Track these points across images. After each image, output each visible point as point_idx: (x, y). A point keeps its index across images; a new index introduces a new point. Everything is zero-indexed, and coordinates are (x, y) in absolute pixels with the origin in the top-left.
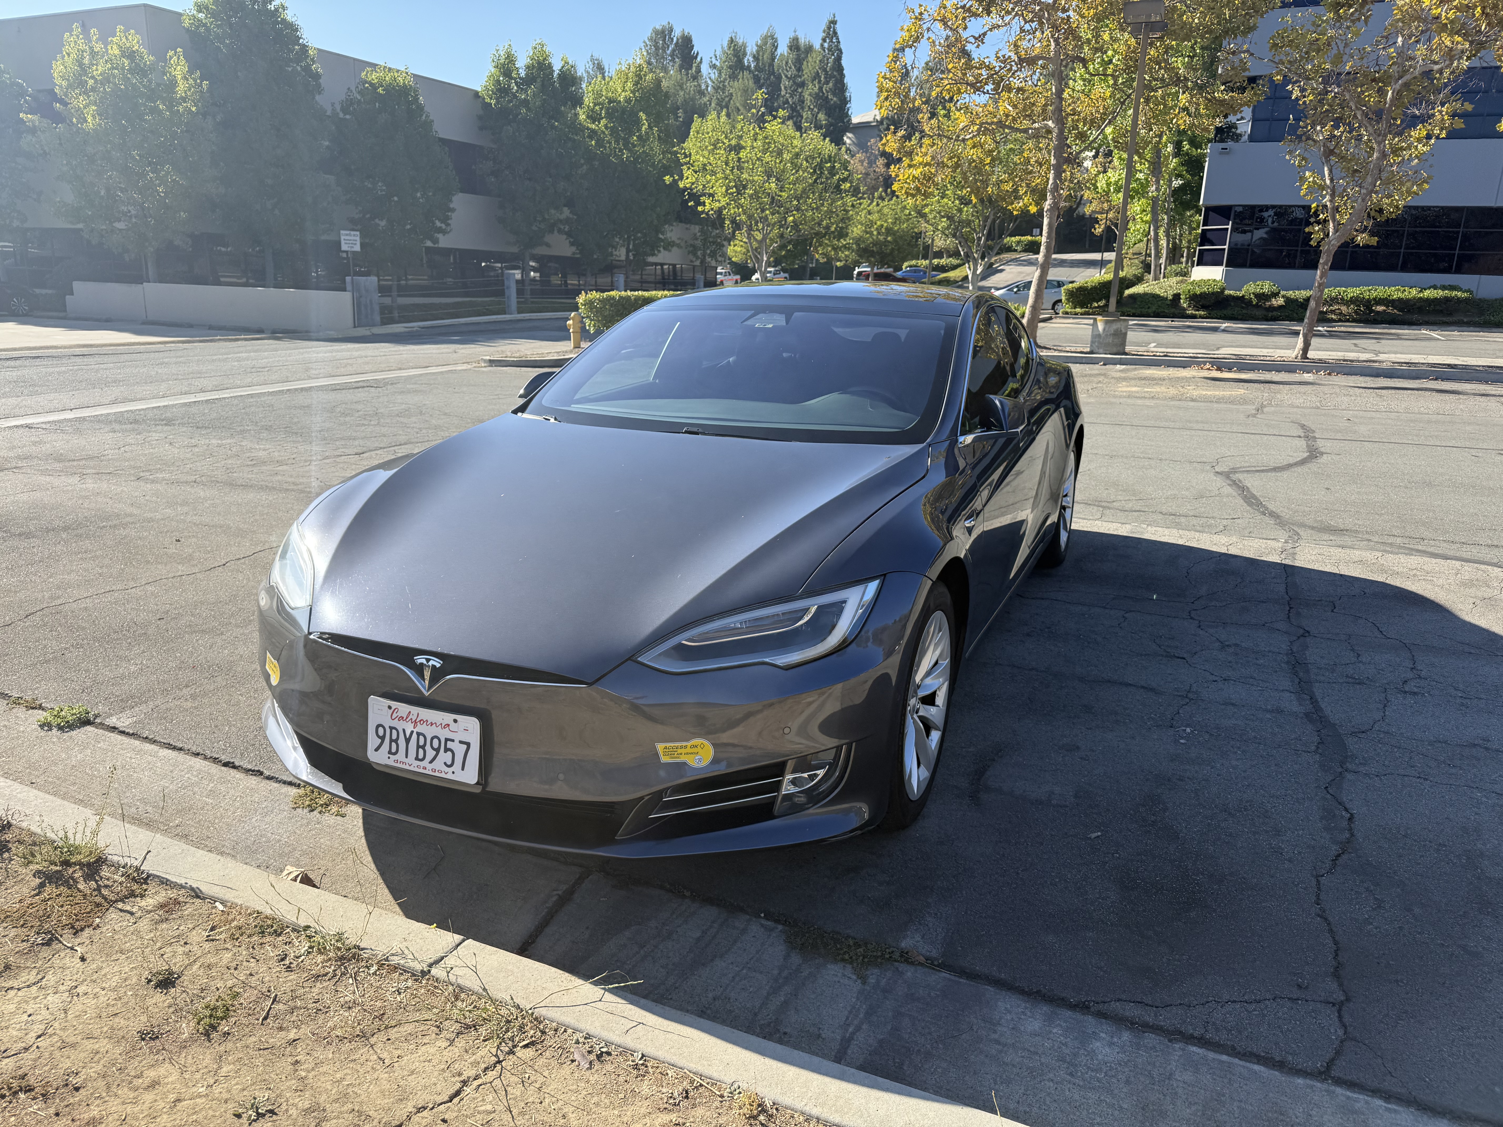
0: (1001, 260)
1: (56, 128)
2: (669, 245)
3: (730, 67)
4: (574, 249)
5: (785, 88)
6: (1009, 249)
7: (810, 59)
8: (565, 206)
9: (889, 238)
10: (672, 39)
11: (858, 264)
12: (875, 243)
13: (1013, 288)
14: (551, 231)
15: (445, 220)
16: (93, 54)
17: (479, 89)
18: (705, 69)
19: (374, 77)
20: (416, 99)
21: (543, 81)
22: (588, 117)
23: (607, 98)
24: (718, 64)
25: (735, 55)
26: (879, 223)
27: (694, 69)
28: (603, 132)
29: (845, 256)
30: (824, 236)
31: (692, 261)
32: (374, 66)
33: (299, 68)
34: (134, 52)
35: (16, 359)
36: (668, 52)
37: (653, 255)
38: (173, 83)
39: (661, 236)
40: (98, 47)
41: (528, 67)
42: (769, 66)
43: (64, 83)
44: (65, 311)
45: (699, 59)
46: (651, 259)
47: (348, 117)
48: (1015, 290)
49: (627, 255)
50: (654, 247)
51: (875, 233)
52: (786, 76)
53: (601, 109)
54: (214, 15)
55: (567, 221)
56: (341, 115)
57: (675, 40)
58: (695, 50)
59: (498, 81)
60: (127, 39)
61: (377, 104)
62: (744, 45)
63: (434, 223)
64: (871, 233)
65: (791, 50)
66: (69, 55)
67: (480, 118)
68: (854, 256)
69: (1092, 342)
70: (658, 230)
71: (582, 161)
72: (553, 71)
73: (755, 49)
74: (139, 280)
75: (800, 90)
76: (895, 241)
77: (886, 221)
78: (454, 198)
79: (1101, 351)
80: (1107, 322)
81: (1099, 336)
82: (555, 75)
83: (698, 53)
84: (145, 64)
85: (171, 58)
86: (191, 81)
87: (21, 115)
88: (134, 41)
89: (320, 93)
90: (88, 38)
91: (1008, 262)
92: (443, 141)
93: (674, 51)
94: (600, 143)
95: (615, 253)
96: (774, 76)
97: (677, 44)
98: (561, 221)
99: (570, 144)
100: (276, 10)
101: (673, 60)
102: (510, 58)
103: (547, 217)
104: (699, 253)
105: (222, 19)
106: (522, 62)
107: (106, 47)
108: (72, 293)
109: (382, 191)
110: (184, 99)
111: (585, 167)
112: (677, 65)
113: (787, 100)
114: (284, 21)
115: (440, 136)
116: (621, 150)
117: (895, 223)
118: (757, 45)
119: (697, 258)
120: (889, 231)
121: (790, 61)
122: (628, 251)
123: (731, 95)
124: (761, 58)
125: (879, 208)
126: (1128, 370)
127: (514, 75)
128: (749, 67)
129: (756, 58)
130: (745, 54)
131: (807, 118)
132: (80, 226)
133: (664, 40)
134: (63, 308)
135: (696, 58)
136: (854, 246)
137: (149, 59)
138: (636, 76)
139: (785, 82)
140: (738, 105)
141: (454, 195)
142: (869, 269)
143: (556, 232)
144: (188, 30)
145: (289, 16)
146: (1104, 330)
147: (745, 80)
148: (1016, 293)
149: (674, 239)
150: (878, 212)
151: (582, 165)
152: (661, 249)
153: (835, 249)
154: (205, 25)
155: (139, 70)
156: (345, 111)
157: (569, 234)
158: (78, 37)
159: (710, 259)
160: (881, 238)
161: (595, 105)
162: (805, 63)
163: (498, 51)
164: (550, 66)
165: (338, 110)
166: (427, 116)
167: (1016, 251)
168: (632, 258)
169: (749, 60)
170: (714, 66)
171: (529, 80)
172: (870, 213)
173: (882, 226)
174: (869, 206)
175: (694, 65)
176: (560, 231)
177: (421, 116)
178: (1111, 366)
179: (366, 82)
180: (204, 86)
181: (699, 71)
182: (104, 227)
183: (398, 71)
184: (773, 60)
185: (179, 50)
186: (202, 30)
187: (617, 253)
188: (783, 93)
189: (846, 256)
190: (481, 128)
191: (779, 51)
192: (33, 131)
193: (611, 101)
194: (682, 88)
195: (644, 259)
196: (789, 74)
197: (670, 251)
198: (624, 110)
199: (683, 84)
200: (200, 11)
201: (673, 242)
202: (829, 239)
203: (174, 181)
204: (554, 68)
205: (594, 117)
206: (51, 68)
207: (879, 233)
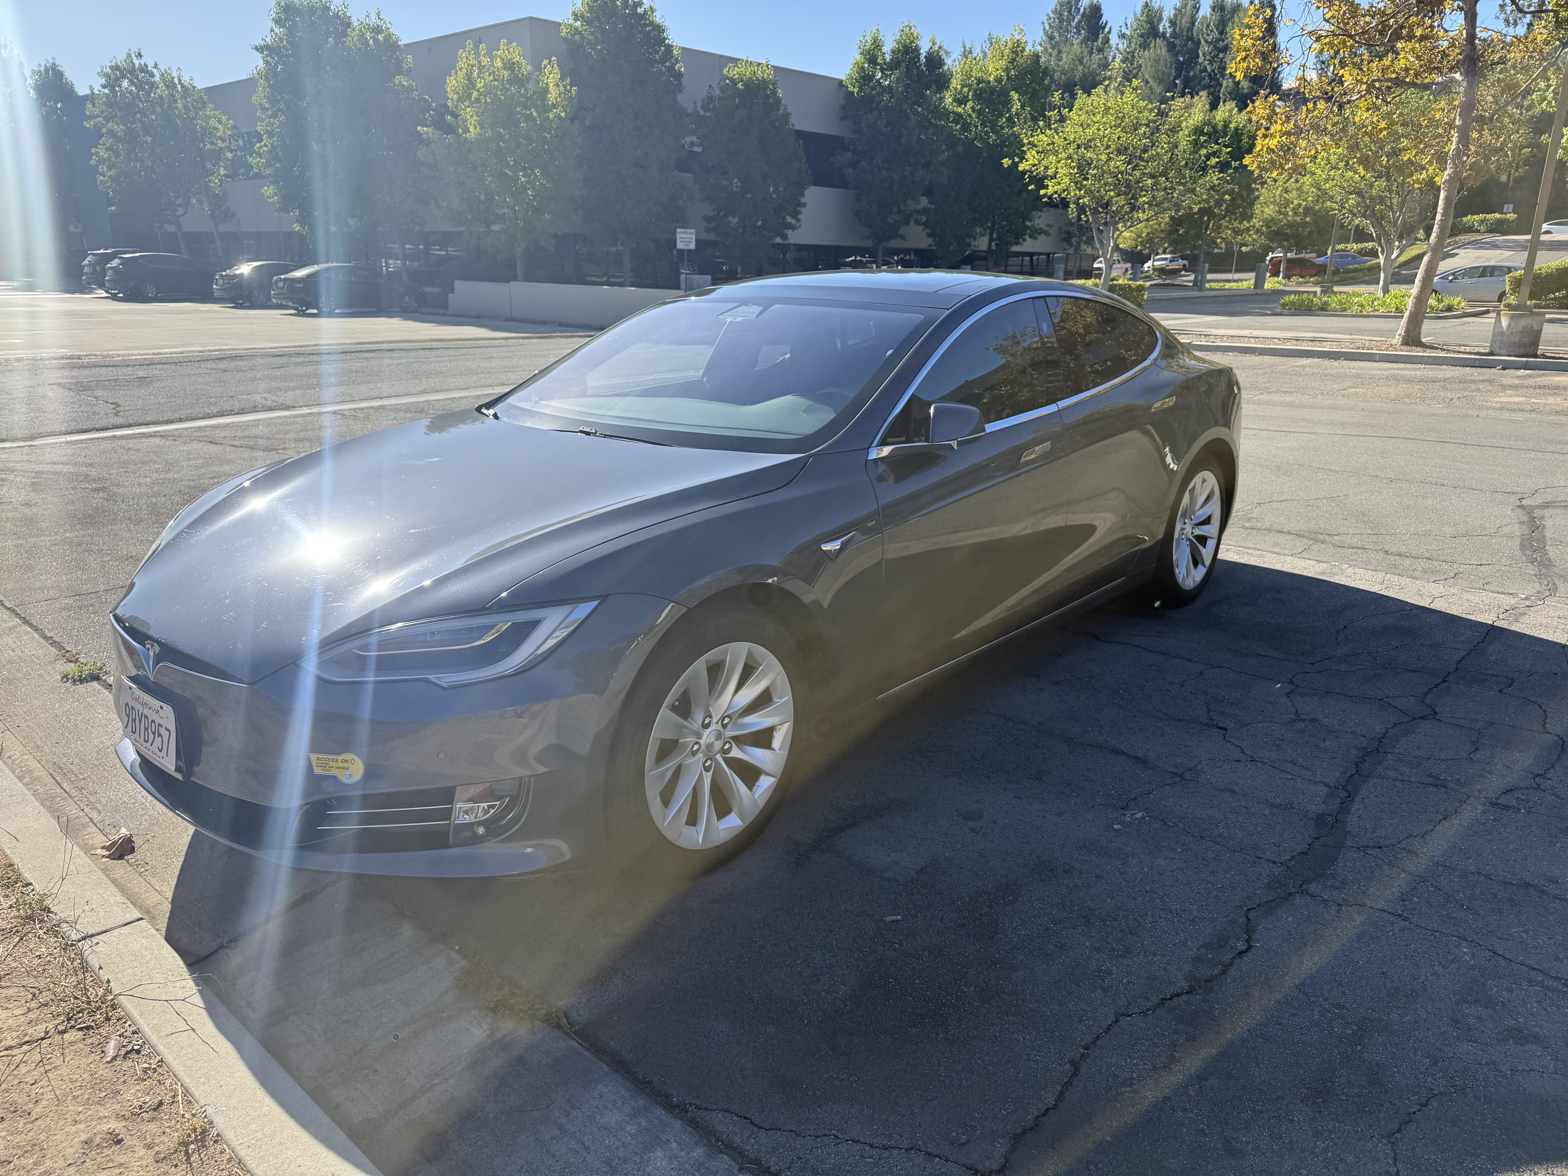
0: (1456, 242)
1: (446, 139)
2: (1035, 233)
3: (1142, 36)
4: (930, 241)
5: (1204, 54)
6: (1470, 230)
7: (1236, 20)
8: (923, 195)
9: (1308, 219)
10: (1079, 10)
11: (1267, 249)
12: (1290, 225)
13: (1448, 275)
14: (907, 223)
15: (795, 214)
16: (481, 68)
17: (843, 78)
18: (1114, 40)
19: (734, 72)
20: (774, 92)
21: (908, 66)
22: (954, 100)
23: (976, 79)
24: (1128, 33)
25: (1148, 22)
26: (1296, 202)
27: (1100, 40)
28: (970, 116)
29: (1251, 241)
30: (1224, 218)
31: (1065, 249)
32: (735, 60)
33: (664, 69)
34: (514, 63)
35: (372, 351)
36: (1074, 24)
37: (1018, 244)
38: (546, 91)
39: (1028, 223)
40: (485, 61)
41: (893, 51)
42: (1187, 31)
43: (455, 97)
44: (447, 308)
45: (1107, 30)
46: (1015, 248)
47: (708, 114)
48: (1450, 278)
49: (990, 245)
50: (1018, 236)
51: (1290, 213)
52: (1206, 41)
53: (969, 90)
54: (588, 22)
55: (925, 211)
56: (702, 113)
57: (1082, 10)
58: (1104, 19)
59: (863, 68)
60: (509, 52)
61: (737, 100)
62: (1161, 10)
63: (784, 218)
64: (1286, 214)
65: (1214, 10)
66: (460, 69)
67: (843, 107)
68: (1263, 240)
69: (1493, 341)
70: (1026, 217)
71: (944, 147)
72: (919, 54)
73: (1173, 12)
74: (507, 279)
75: (1221, 56)
76: (1315, 222)
77: (1305, 200)
78: (806, 192)
79: (1504, 352)
80: (1513, 317)
81: (1502, 333)
82: (923, 59)
83: (1107, 22)
84: (522, 75)
85: (545, 67)
86: (562, 89)
87: (419, 128)
88: (516, 54)
89: (680, 92)
90: (477, 53)
91: (1463, 246)
92: (801, 134)
93: (1080, 22)
94: (966, 127)
95: (973, 243)
96: (1193, 42)
97: (1083, 15)
98: (917, 212)
99: (931, 131)
100: (645, 12)
101: (1078, 32)
102: (877, 44)
103: (903, 208)
104: (1074, 240)
105: (596, 26)
106: (888, 47)
107: (492, 61)
108: (453, 292)
109: (737, 187)
110: (554, 106)
111: (946, 153)
112: (1081, 38)
113: (1205, 67)
114: (652, 24)
115: (798, 128)
116: (987, 133)
117: (1318, 201)
118: (1175, 9)
119: (1071, 245)
120: (1308, 211)
121: (1212, 24)
122: (991, 240)
123: (1140, 66)
124: (1178, 22)
125: (1298, 185)
126: (1530, 376)
127: (879, 61)
128: (1164, 34)
129: (1173, 23)
130: (1160, 19)
131: (1228, 86)
132: (462, 229)
133: (1070, 12)
134: (445, 305)
135: (1104, 27)
136: (1264, 228)
137: (527, 68)
138: (1013, 52)
139: (1204, 48)
140: (1147, 77)
141: (805, 189)
142: (1281, 255)
143: (912, 223)
144: (565, 39)
145: (658, 18)
146: (1509, 326)
147: (1160, 49)
148: (1451, 281)
149: (1043, 226)
150: (1297, 189)
151: (944, 151)
152: (1027, 237)
153: (1237, 232)
154: (580, 33)
155: (518, 81)
156: (705, 108)
157: (926, 225)
158: (469, 52)
159: (1085, 247)
160: (1298, 219)
161: (963, 86)
162: (1230, 24)
163: (864, 36)
164: (917, 50)
165: (699, 108)
166: (785, 109)
167: (1478, 231)
168: (994, 248)
169: (1164, 26)
170: (1122, 36)
171: (894, 65)
172: (1286, 191)
173: (1300, 205)
174: (1285, 183)
175: (1101, 36)
176: (917, 222)
177: (778, 109)
178: (1512, 371)
179: (728, 78)
180: (573, 93)
181: (1107, 41)
182: (481, 230)
183: (759, 64)
184: (1193, 23)
185: (553, 58)
186: (577, 37)
187: (976, 243)
188: (1201, 60)
189: (1254, 240)
190: (842, 119)
191: (1201, 14)
192: (428, 143)
193: (980, 81)
194: (1081, 62)
195: (1007, 249)
196: (1210, 39)
197: (1036, 239)
198: (993, 91)
199: (1083, 58)
200: (576, 20)
201: (1041, 229)
202: (1230, 222)
203: (541, 184)
204: (922, 51)
205: (961, 101)
206: (445, 83)
207: (1295, 214)
